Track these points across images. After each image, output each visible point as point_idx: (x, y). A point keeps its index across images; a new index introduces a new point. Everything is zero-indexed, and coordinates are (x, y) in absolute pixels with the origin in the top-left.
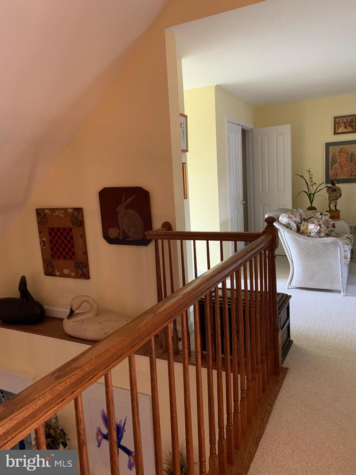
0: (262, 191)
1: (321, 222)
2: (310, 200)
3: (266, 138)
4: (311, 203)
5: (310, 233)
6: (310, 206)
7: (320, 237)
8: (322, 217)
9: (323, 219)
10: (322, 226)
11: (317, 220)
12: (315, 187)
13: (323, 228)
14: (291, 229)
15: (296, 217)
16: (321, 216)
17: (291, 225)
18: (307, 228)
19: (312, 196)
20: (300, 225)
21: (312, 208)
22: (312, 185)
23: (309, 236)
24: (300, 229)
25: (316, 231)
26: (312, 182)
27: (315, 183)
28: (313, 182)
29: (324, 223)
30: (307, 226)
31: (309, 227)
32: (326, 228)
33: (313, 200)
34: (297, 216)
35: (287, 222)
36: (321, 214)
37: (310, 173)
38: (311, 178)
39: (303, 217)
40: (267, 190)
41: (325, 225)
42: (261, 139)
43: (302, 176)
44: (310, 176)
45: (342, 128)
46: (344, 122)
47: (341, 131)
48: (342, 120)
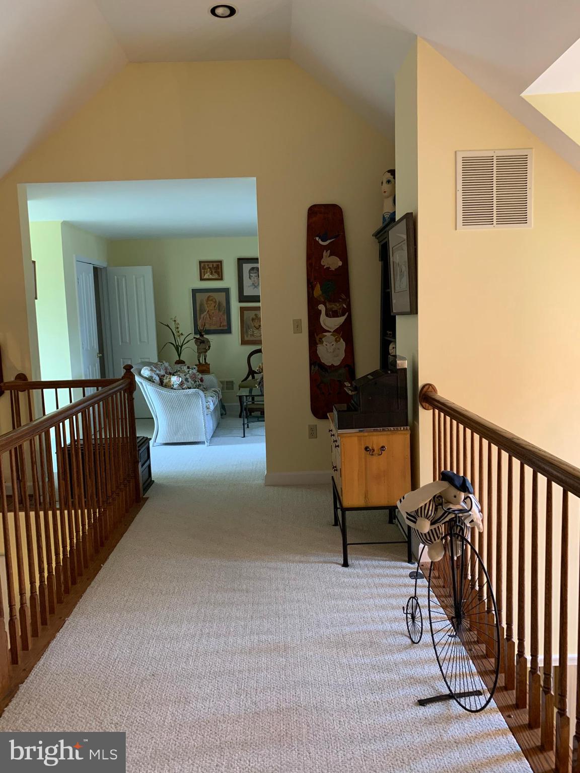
0: (122, 342)
1: (188, 376)
2: (178, 353)
3: (124, 279)
4: (179, 356)
5: (173, 385)
6: (178, 359)
7: (183, 389)
8: (189, 371)
9: (190, 372)
10: (189, 380)
11: (184, 373)
12: (182, 338)
14: (154, 382)
15: (160, 371)
16: (188, 370)
17: (153, 378)
18: (170, 381)
19: (180, 348)
20: (163, 377)
21: (180, 362)
22: (179, 336)
23: (172, 388)
24: (163, 382)
25: (178, 383)
26: (179, 332)
27: (182, 334)
28: (180, 333)
29: (191, 377)
30: (170, 378)
31: (172, 379)
32: (193, 382)
33: (181, 353)
35: (150, 375)
36: (188, 368)
37: (177, 322)
38: (178, 328)
39: (168, 371)
40: (128, 341)
41: (193, 380)
42: (118, 279)
43: (168, 326)
44: (177, 326)
45: (208, 274)
46: (210, 268)
47: (208, 277)
48: (208, 265)
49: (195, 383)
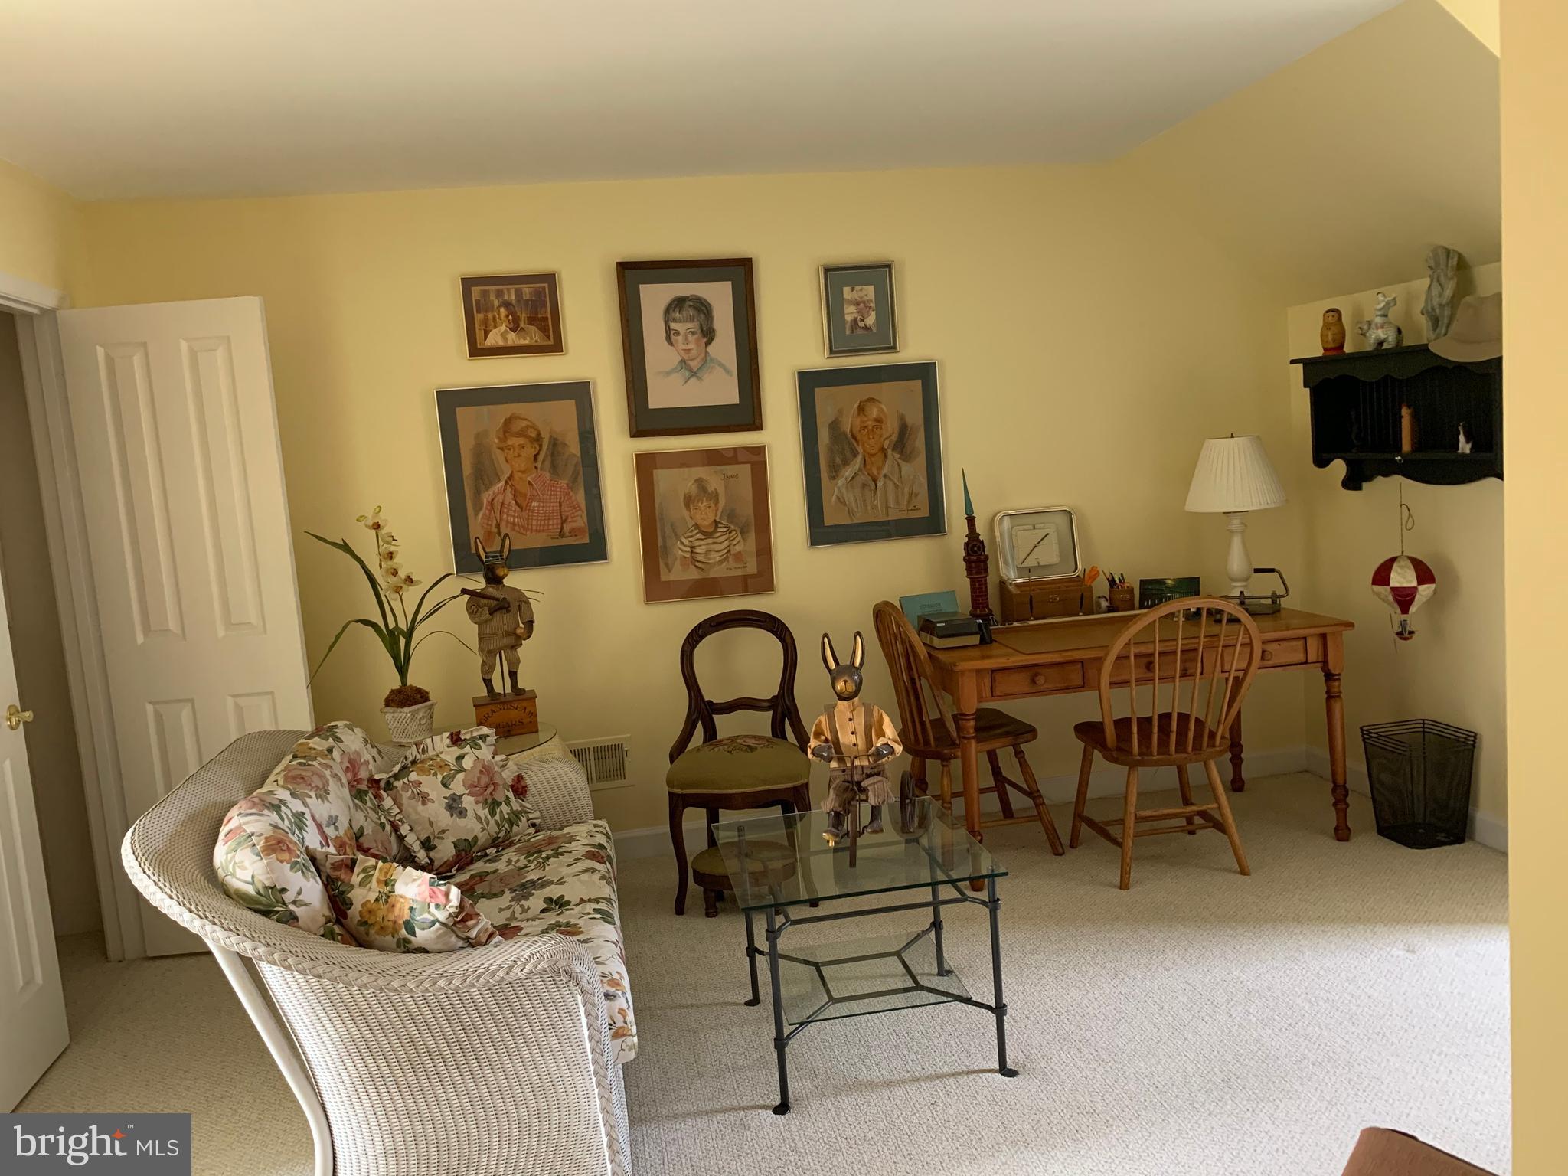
0: (147, 629)
1: (458, 786)
2: (396, 658)
3: (137, 360)
4: (402, 669)
5: (410, 927)
6: (397, 684)
7: (472, 943)
8: (460, 758)
9: (467, 763)
10: (468, 802)
11: (440, 777)
12: (412, 595)
13: (470, 813)
14: (290, 919)
15: (323, 794)
16: (456, 751)
17: (288, 897)
18: (387, 898)
19: (402, 641)
20: (343, 874)
21: (407, 697)
22: (398, 590)
23: (406, 947)
24: (349, 904)
25: (441, 916)
26: (395, 573)
27: (409, 580)
28: (402, 574)
29: (472, 788)
30: (389, 882)
31: (400, 889)
32: (484, 812)
33: (408, 659)
34: (333, 786)
35: (263, 879)
36: (456, 740)
37: (383, 532)
38: (391, 556)
39: (363, 774)
40: (173, 625)
41: (481, 798)
42: (110, 361)
43: (345, 547)
44: (384, 548)
45: (503, 328)
46: (507, 305)
47: (501, 343)
48: (499, 294)
49: (493, 814)
